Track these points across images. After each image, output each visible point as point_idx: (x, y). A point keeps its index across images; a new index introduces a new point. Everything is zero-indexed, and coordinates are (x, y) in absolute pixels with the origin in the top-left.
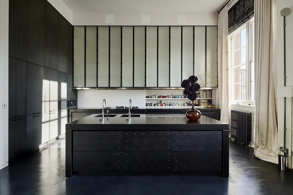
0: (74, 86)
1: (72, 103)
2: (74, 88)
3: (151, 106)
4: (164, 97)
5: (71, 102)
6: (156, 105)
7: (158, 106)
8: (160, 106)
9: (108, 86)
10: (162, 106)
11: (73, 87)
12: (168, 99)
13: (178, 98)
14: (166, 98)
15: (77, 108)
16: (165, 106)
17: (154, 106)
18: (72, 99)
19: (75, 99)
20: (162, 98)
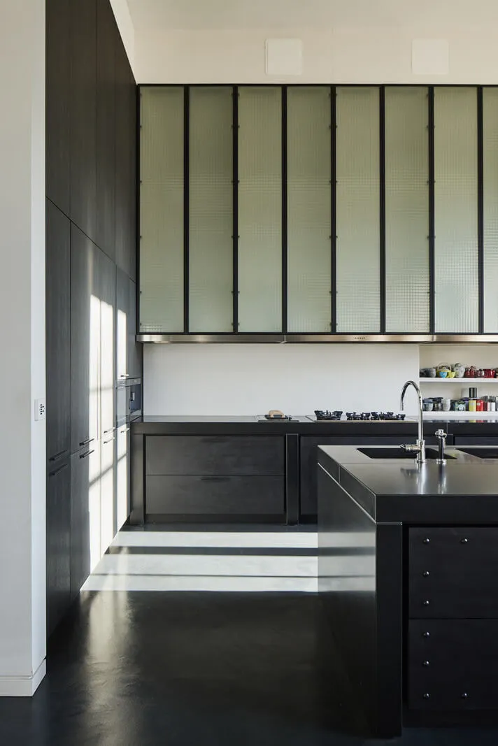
3: (442, 410)
6: (462, 407)
7: (467, 409)
8: (478, 409)
10: (485, 409)
17: (452, 409)
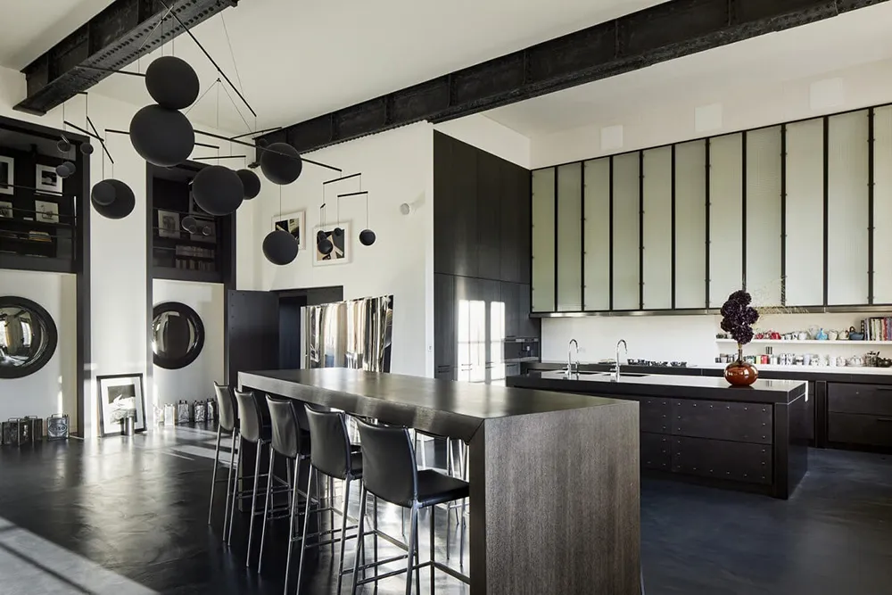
0: (533, 311)
1: (528, 348)
2: (532, 316)
4: (773, 336)
5: (526, 348)
9: (608, 309)
11: (531, 312)
12: (789, 341)
13: (828, 339)
14: (783, 341)
15: (540, 361)
16: (779, 363)
18: (529, 341)
19: (536, 340)
20: (771, 338)
